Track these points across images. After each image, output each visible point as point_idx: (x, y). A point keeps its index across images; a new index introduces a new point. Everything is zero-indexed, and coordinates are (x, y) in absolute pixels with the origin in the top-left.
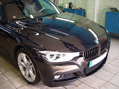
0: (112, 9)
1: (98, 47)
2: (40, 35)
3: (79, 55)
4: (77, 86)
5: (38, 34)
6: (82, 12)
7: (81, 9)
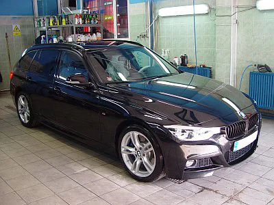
0: (260, 66)
1: (245, 123)
2: (154, 101)
3: (219, 132)
4: (215, 183)
5: (151, 101)
6: (206, 72)
7: (204, 67)
